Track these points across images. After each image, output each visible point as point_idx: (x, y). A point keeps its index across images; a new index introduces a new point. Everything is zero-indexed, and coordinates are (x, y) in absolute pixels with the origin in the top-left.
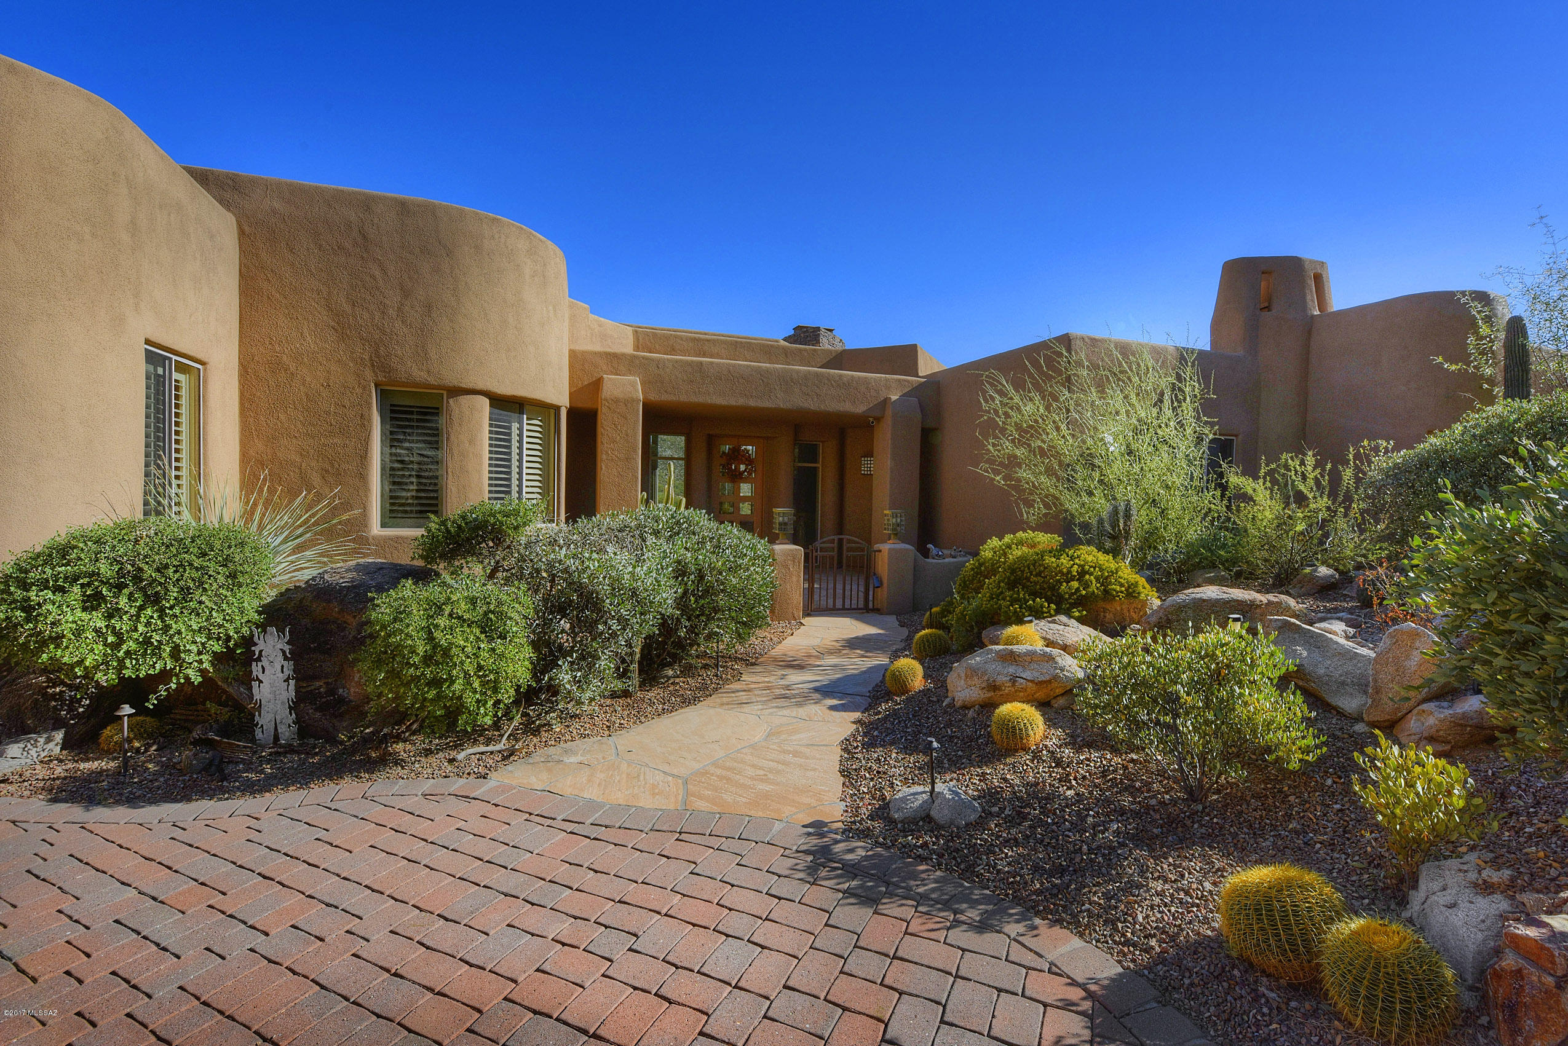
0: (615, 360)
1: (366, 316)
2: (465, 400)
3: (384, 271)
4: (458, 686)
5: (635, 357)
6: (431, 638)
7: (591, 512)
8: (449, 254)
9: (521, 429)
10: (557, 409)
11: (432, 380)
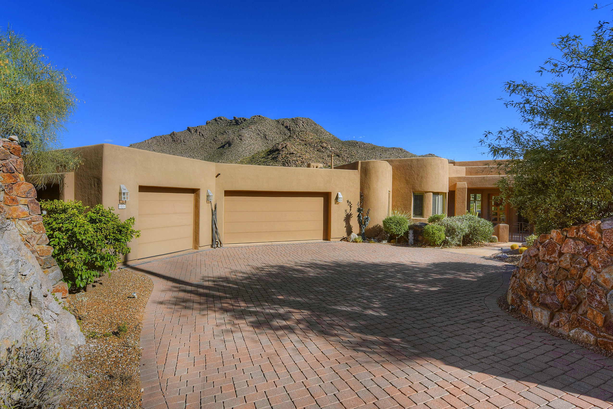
0: (461, 179)
1: (411, 180)
2: (428, 194)
3: (414, 172)
4: (436, 238)
5: (465, 177)
6: (433, 232)
7: (454, 215)
8: (426, 167)
9: (438, 198)
10: (446, 193)
11: (422, 190)
